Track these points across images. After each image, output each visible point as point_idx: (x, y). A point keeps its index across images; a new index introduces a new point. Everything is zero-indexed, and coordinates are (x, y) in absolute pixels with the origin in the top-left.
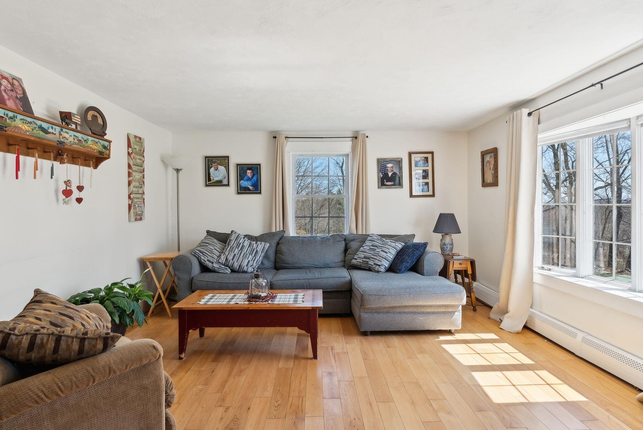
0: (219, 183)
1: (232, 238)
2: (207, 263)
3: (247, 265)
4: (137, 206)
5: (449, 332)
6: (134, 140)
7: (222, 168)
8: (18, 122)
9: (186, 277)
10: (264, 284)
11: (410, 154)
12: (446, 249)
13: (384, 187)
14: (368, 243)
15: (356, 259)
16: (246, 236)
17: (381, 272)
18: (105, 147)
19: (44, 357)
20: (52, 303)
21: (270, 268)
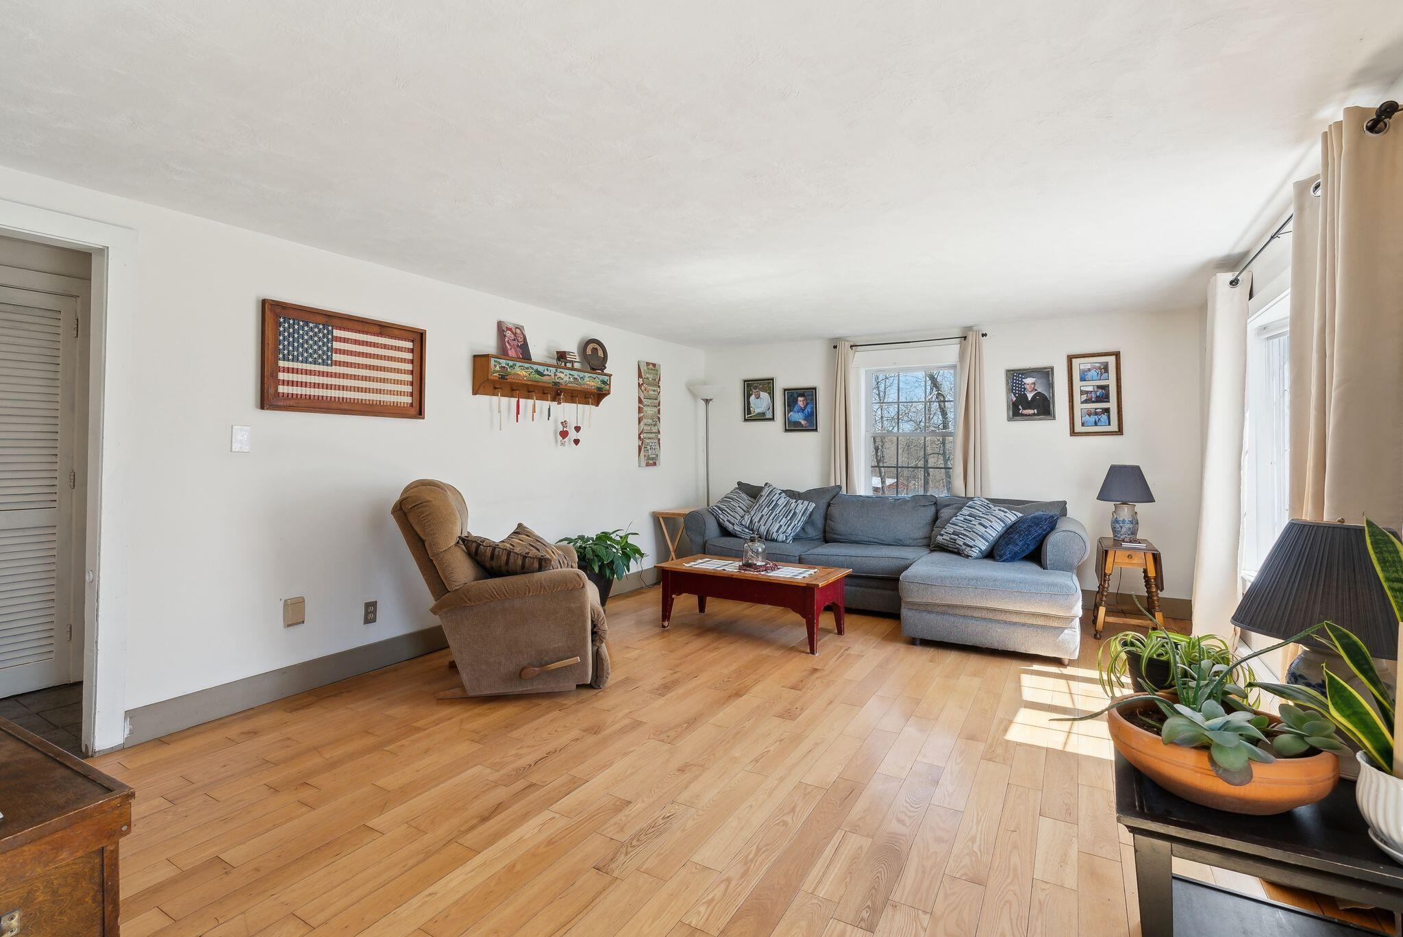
0: (761, 417)
1: (763, 494)
2: (727, 523)
3: (777, 531)
4: (649, 447)
5: (1058, 662)
6: (646, 368)
7: (764, 395)
8: (518, 370)
9: (699, 540)
10: (760, 550)
11: (1070, 358)
12: (1120, 529)
13: (1018, 418)
14: (965, 511)
15: (942, 535)
16: (783, 491)
17: (971, 556)
18: (604, 382)
19: (500, 566)
20: (527, 535)
21: (817, 539)
